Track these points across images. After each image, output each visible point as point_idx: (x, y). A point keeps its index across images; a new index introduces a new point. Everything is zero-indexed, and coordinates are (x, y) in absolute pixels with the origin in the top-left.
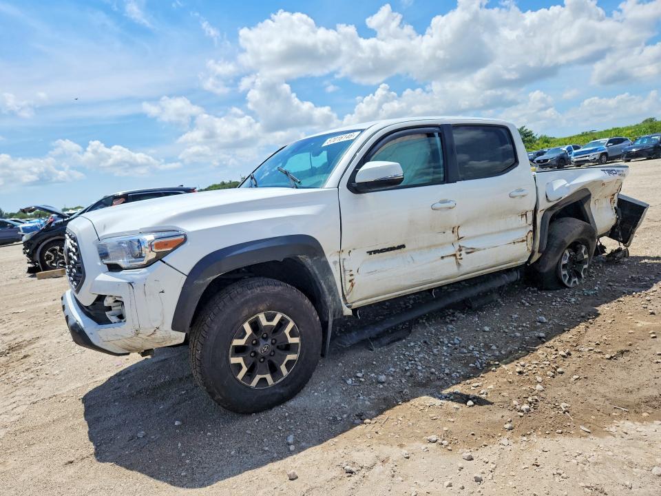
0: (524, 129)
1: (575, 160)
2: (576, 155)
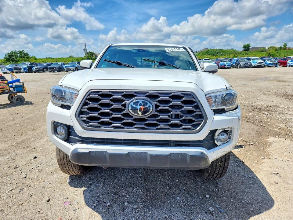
0: (24, 51)
1: (66, 69)
2: (66, 67)
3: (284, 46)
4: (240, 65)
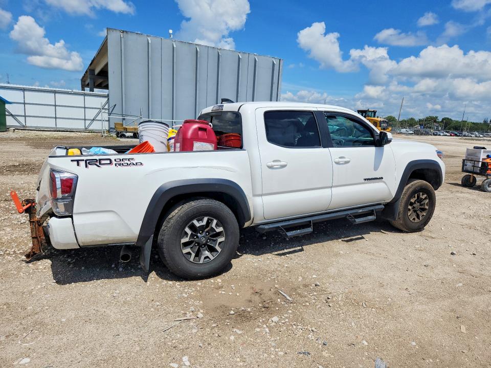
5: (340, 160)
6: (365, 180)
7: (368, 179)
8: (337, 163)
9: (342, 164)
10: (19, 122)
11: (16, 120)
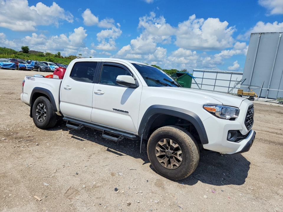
3: (58, 54)
4: (41, 68)
5: (99, 92)
6: (114, 109)
7: (116, 110)
8: (96, 93)
9: (99, 94)
10: (199, 87)
11: (198, 86)
